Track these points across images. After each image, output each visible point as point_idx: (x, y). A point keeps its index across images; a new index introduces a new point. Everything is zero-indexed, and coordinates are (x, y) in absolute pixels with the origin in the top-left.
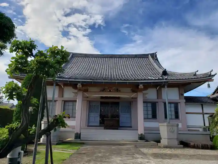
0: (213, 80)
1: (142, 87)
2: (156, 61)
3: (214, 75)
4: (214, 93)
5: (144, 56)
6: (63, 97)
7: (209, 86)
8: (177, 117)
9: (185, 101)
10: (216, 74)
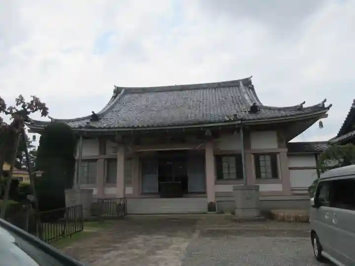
0: (326, 116)
1: (210, 134)
2: (251, 90)
3: (328, 108)
4: (339, 135)
5: (232, 84)
6: (105, 154)
7: (321, 125)
8: (275, 175)
9: (286, 150)
10: (331, 105)
